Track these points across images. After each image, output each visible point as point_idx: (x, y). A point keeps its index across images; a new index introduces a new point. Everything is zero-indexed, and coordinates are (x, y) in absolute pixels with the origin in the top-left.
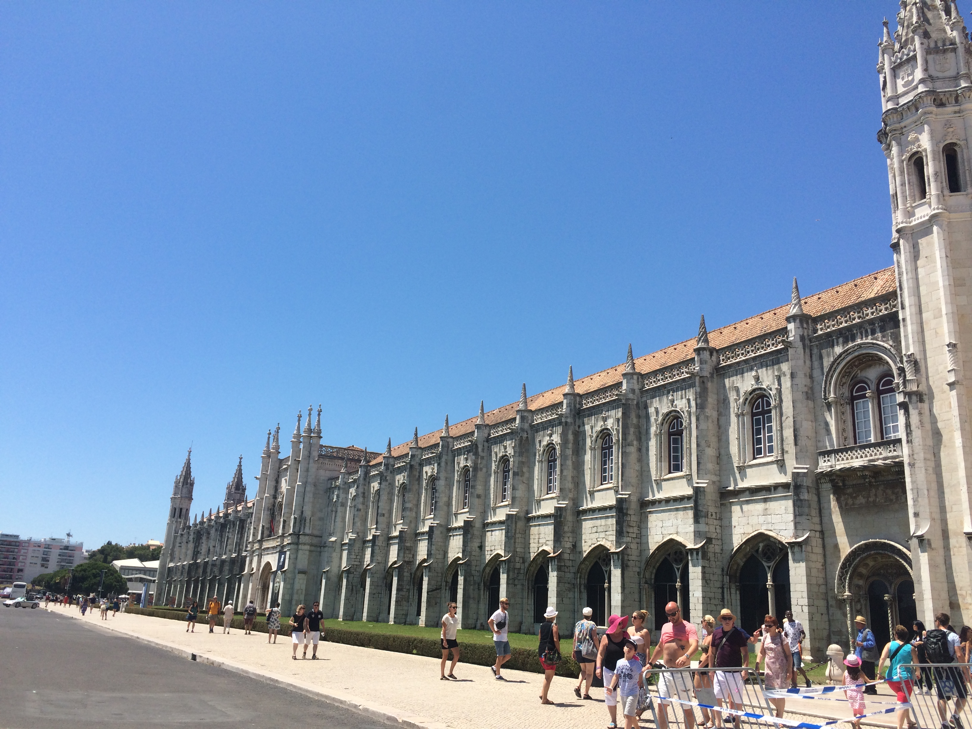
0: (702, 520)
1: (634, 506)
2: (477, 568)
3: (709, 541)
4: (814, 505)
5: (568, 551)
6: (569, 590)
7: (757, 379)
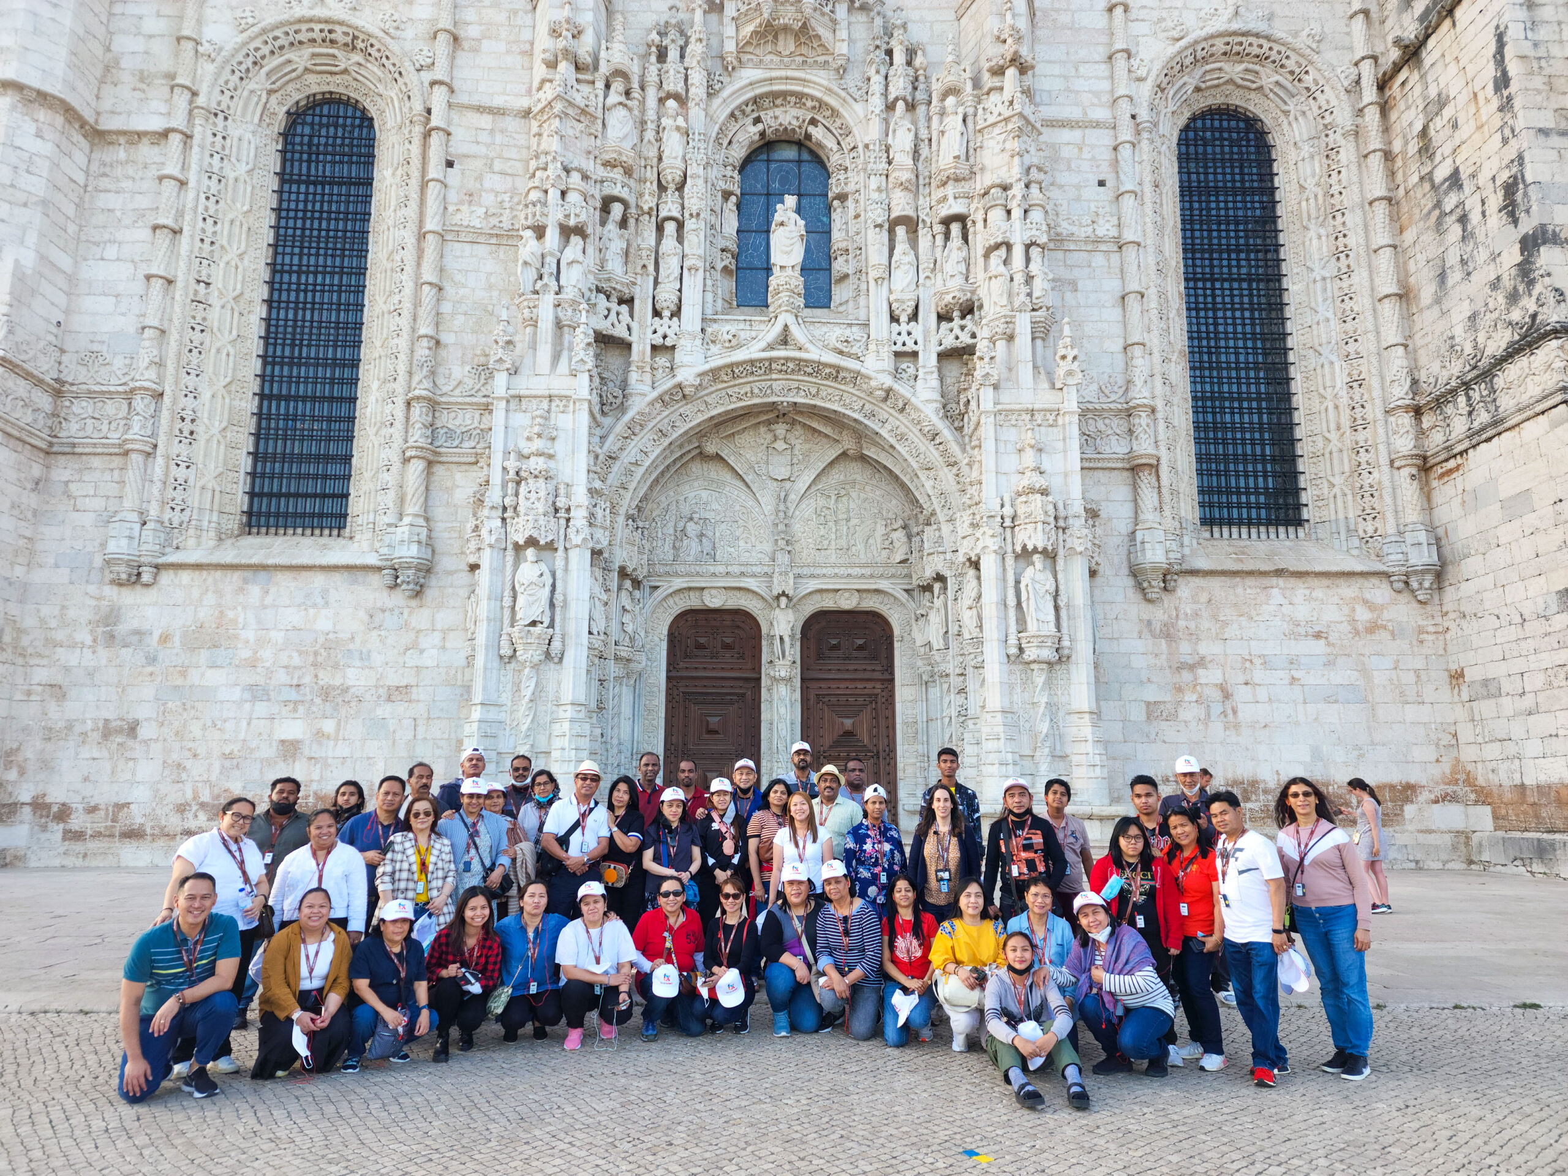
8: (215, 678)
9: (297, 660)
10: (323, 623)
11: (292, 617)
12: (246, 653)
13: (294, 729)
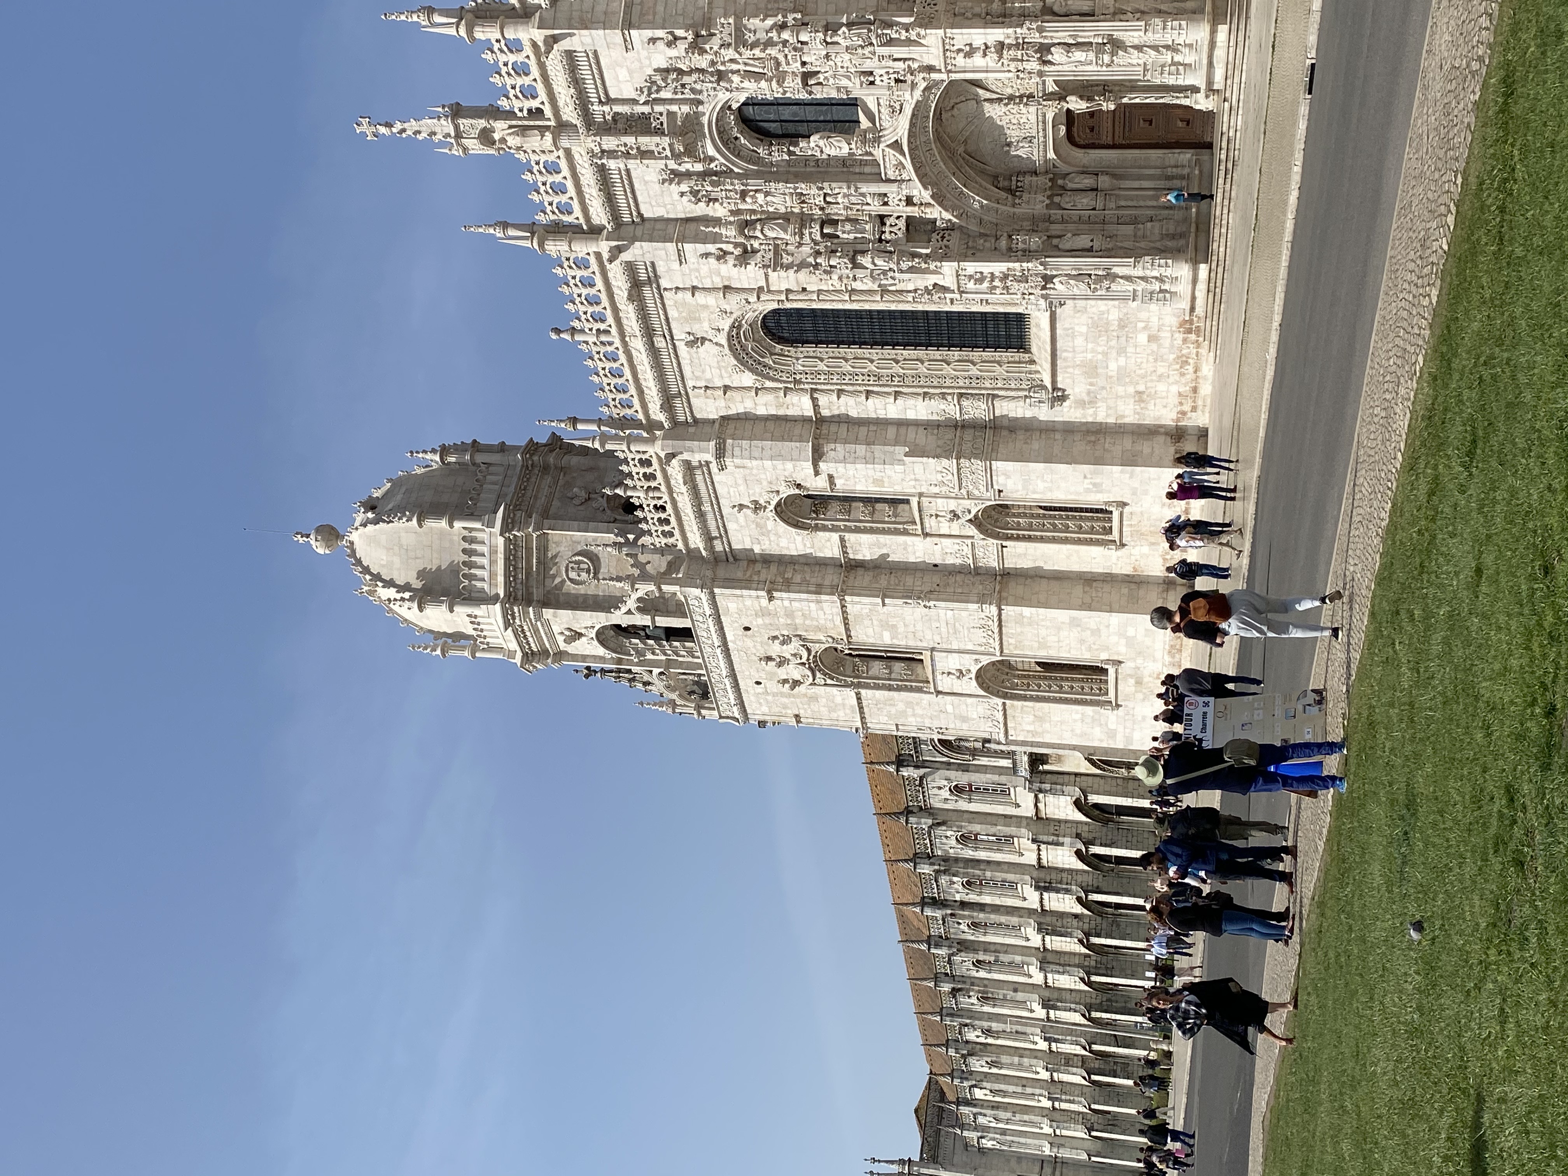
0: (1061, 839)
1: (1042, 874)
2: (1094, 996)
3: (1078, 836)
4: (1054, 778)
5: (1081, 924)
6: (1118, 926)
7: (940, 788)
8: (1113, 366)
9: (1105, 338)
10: (1084, 329)
11: (1079, 341)
12: (1100, 357)
13: (1142, 338)
